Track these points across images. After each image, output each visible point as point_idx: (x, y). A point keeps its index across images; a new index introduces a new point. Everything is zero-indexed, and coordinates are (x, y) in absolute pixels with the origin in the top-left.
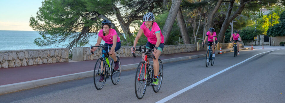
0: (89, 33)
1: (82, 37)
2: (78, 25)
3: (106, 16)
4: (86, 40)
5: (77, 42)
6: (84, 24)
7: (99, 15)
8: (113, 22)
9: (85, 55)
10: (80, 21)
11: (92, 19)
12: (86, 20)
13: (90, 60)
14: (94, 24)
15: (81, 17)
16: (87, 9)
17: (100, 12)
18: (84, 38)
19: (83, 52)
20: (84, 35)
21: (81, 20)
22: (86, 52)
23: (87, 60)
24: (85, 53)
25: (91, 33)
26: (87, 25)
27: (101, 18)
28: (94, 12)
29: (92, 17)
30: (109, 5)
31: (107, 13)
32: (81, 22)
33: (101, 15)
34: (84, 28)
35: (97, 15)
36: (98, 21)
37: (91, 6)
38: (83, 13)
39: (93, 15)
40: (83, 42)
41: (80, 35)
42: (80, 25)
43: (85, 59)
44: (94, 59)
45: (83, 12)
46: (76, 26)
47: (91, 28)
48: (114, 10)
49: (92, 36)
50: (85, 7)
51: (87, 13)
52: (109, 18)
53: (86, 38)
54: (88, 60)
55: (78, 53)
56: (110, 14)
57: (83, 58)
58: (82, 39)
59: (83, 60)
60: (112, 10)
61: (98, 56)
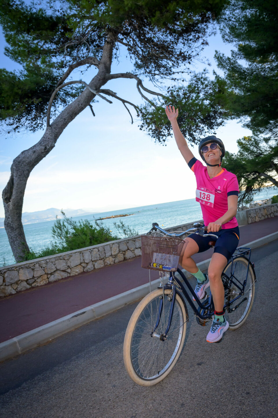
0: (252, 191)
1: (247, 195)
2: (241, 186)
3: (266, 173)
4: (250, 198)
5: (243, 201)
6: (247, 184)
7: (259, 173)
8: (274, 178)
9: (250, 218)
10: (242, 182)
11: (253, 179)
12: (248, 180)
13: (256, 222)
14: (256, 183)
15: (243, 179)
16: (247, 170)
17: (260, 171)
18: (249, 196)
19: (247, 215)
20: (248, 194)
21: (244, 181)
22: (250, 214)
23: (252, 223)
24: (249, 216)
25: (254, 191)
26: (250, 184)
27: (261, 176)
28: (254, 172)
29: (253, 177)
30: (267, 162)
31: (267, 170)
32: (244, 183)
33: (261, 173)
34: (247, 188)
35: (257, 174)
36: (259, 179)
37: (250, 167)
38: (244, 175)
39: (253, 175)
40: (248, 201)
41: (245, 194)
42: (243, 185)
43: (250, 222)
44: (261, 220)
45: (244, 173)
46: (240, 187)
47: (254, 186)
48: (274, 166)
49: (255, 193)
50: (246, 169)
51: (248, 174)
52: (269, 175)
53: (250, 197)
54: (254, 222)
55: (241, 218)
56: (270, 171)
57: (248, 221)
58: (246, 198)
59: (248, 224)
60: (271, 167)
61: (263, 216)
